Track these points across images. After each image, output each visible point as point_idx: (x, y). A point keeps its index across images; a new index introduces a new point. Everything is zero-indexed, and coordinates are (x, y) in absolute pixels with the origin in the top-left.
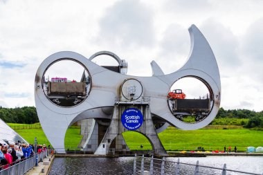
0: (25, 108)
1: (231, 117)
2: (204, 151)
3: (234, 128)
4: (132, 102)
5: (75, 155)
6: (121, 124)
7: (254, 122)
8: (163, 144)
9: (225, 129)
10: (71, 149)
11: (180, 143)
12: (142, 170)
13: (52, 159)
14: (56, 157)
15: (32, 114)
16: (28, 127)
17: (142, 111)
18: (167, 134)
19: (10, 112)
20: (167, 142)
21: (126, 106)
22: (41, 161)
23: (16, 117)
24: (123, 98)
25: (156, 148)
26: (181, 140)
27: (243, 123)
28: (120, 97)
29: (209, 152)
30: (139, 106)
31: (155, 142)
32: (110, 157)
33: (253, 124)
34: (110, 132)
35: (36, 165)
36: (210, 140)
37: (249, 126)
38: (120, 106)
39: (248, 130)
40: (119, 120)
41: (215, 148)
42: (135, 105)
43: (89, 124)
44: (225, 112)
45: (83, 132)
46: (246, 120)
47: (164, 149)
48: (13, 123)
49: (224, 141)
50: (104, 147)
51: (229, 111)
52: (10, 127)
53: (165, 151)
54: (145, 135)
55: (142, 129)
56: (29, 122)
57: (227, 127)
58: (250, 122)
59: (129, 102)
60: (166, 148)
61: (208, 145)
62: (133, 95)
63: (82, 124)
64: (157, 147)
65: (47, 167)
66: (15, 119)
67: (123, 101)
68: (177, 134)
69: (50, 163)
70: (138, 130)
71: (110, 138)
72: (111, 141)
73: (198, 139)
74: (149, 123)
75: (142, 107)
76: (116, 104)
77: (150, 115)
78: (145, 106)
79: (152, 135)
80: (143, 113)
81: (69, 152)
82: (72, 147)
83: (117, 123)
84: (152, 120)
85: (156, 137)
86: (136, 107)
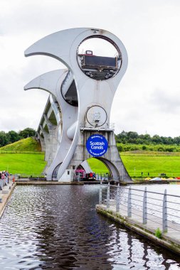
2: (167, 178)
4: (97, 129)
5: (38, 182)
6: (86, 150)
8: (128, 171)
10: (34, 176)
12: (108, 198)
13: (12, 187)
14: (17, 184)
17: (106, 138)
18: (131, 161)
20: (131, 168)
21: (91, 132)
24: (88, 125)
25: (121, 175)
26: (145, 167)
28: (85, 123)
29: (172, 179)
30: (104, 132)
31: (120, 168)
32: (74, 183)
34: (75, 158)
36: (172, 167)
38: (85, 132)
40: (84, 146)
42: (100, 131)
43: (54, 150)
45: (47, 158)
47: (129, 175)
50: (68, 173)
53: (130, 178)
54: (110, 162)
59: (94, 129)
60: (131, 175)
61: (170, 172)
62: (97, 121)
63: (46, 150)
64: (122, 173)
65: (7, 196)
67: (88, 127)
68: (140, 161)
69: (10, 191)
70: (103, 157)
71: (74, 165)
72: (76, 168)
73: (160, 166)
74: (114, 150)
75: (106, 134)
76: (81, 130)
77: (114, 141)
78: (109, 133)
79: (117, 162)
80: (108, 140)
81: (32, 178)
82: (35, 174)
83: (82, 149)
84: (116, 146)
85: (120, 163)
86: (101, 134)
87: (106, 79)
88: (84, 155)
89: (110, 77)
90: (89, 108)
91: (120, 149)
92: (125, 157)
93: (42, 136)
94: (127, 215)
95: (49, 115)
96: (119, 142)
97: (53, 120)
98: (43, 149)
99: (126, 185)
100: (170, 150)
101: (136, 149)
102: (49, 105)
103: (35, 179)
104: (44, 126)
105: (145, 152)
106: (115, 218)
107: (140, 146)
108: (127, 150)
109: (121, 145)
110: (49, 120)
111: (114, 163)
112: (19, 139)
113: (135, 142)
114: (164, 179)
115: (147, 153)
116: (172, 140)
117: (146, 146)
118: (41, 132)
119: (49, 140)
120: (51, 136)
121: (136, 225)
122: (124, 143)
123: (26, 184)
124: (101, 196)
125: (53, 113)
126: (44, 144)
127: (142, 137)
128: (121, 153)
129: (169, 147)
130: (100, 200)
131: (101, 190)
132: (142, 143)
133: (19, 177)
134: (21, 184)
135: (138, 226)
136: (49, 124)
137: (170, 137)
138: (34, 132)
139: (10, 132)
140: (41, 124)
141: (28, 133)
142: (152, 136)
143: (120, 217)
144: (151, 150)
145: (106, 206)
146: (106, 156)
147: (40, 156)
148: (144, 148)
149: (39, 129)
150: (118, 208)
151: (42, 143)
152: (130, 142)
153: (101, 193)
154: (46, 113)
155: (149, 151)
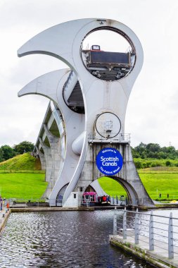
4: (109, 141)
5: (38, 209)
6: (96, 168)
8: (149, 192)
10: (32, 200)
12: (125, 227)
13: (6, 215)
14: (13, 211)
17: (121, 152)
18: (152, 180)
20: (152, 189)
21: (101, 144)
24: (97, 134)
25: (139, 198)
28: (94, 135)
30: (117, 145)
31: (138, 189)
32: (82, 209)
34: (83, 178)
38: (94, 145)
40: (93, 163)
42: (113, 144)
43: (56, 168)
45: (48, 178)
47: (149, 198)
50: (75, 197)
53: (152, 201)
54: (125, 181)
59: (105, 141)
63: (47, 168)
64: (141, 195)
67: (98, 139)
68: (164, 180)
70: (117, 175)
71: (82, 186)
72: (84, 190)
74: (130, 167)
75: (121, 147)
76: (89, 143)
77: (131, 156)
78: (124, 145)
79: (135, 181)
80: (123, 154)
81: (30, 204)
82: (34, 198)
83: (91, 166)
84: (133, 162)
85: (139, 183)
86: (114, 147)
87: (117, 79)
88: (94, 174)
89: (122, 77)
90: (98, 116)
91: (138, 166)
92: (145, 175)
93: (42, 151)
94: (148, 248)
95: (50, 125)
96: (137, 157)
97: (55, 131)
98: (43, 168)
99: (146, 210)
101: (158, 165)
102: (49, 113)
103: (34, 205)
104: (44, 138)
105: (169, 168)
106: (134, 251)
107: (164, 161)
108: (147, 166)
109: (140, 160)
110: (51, 131)
111: (131, 183)
112: (14, 155)
113: (156, 157)
115: (172, 170)
117: (171, 161)
118: (40, 146)
119: (50, 155)
120: (53, 151)
121: (160, 261)
122: (143, 158)
123: (22, 211)
124: (115, 225)
125: (55, 123)
126: (45, 161)
127: (165, 149)
128: (140, 171)
130: (115, 229)
131: (115, 217)
132: (165, 158)
133: (15, 203)
134: (17, 211)
135: (163, 262)
136: (50, 136)
138: (32, 146)
140: (41, 136)
141: (24, 148)
143: (140, 250)
145: (122, 237)
146: (121, 175)
147: (39, 175)
148: (168, 164)
149: (38, 143)
150: (137, 240)
151: (41, 160)
152: (151, 156)
153: (115, 221)
154: (46, 123)
155: (175, 167)
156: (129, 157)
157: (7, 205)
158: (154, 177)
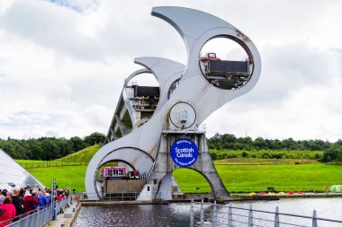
0: (43, 139)
1: (303, 150)
2: (276, 192)
3: (308, 163)
4: (183, 131)
6: (171, 159)
7: (330, 154)
8: (225, 184)
9: (297, 163)
11: (245, 183)
12: (202, 220)
13: (77, 209)
14: (83, 205)
15: (52, 147)
16: (45, 165)
17: (196, 143)
19: (21, 144)
20: (229, 181)
21: (176, 135)
22: (61, 212)
23: (29, 151)
24: (171, 125)
25: (216, 190)
26: (247, 180)
27: (317, 157)
28: (168, 125)
29: (282, 194)
30: (193, 135)
31: (215, 182)
33: (329, 157)
34: (157, 170)
35: (54, 218)
36: (282, 178)
37: (324, 160)
38: (170, 135)
39: (323, 165)
40: (167, 154)
41: (287, 188)
42: (188, 135)
44: (295, 143)
46: (321, 153)
48: (25, 159)
49: (298, 178)
50: (148, 190)
51: (299, 142)
52: (21, 164)
53: (228, 194)
54: (201, 173)
55: (197, 165)
56: (47, 158)
57: (299, 161)
58: (326, 155)
59: (179, 131)
60: (229, 189)
61: (278, 185)
62: (184, 122)
64: (217, 188)
65: (70, 220)
66: (28, 154)
67: (172, 129)
68: (240, 172)
69: (74, 214)
70: (193, 166)
71: (156, 178)
72: (158, 182)
73: (266, 176)
74: (206, 158)
75: (196, 138)
76: (163, 134)
77: (206, 147)
78: (200, 136)
79: (211, 173)
80: (199, 145)
83: (166, 158)
84: (209, 153)
85: (215, 175)
86: (189, 138)
88: (168, 165)
91: (214, 157)
92: (221, 166)
95: (122, 115)
96: (212, 148)
97: (128, 123)
99: (223, 203)
100: (278, 157)
101: (234, 156)
102: (122, 103)
104: (116, 129)
105: (246, 159)
107: (240, 152)
108: (223, 157)
109: (215, 151)
110: (123, 121)
111: (207, 175)
112: (85, 147)
113: (232, 148)
114: (273, 194)
115: (248, 161)
116: (280, 144)
117: (247, 152)
118: (112, 137)
122: (218, 149)
124: (192, 218)
125: (127, 113)
127: (241, 140)
128: (216, 162)
129: (276, 152)
130: (192, 222)
132: (241, 149)
136: (122, 127)
137: (277, 140)
138: (104, 137)
139: (72, 139)
140: (113, 127)
141: (95, 139)
142: (253, 140)
144: (254, 157)
148: (244, 155)
149: (110, 134)
152: (226, 147)
154: (118, 113)
155: (252, 159)
156: (204, 148)
157: (77, 199)
158: (230, 169)
